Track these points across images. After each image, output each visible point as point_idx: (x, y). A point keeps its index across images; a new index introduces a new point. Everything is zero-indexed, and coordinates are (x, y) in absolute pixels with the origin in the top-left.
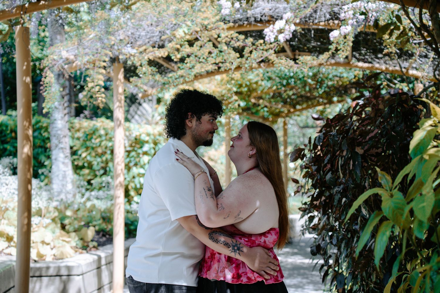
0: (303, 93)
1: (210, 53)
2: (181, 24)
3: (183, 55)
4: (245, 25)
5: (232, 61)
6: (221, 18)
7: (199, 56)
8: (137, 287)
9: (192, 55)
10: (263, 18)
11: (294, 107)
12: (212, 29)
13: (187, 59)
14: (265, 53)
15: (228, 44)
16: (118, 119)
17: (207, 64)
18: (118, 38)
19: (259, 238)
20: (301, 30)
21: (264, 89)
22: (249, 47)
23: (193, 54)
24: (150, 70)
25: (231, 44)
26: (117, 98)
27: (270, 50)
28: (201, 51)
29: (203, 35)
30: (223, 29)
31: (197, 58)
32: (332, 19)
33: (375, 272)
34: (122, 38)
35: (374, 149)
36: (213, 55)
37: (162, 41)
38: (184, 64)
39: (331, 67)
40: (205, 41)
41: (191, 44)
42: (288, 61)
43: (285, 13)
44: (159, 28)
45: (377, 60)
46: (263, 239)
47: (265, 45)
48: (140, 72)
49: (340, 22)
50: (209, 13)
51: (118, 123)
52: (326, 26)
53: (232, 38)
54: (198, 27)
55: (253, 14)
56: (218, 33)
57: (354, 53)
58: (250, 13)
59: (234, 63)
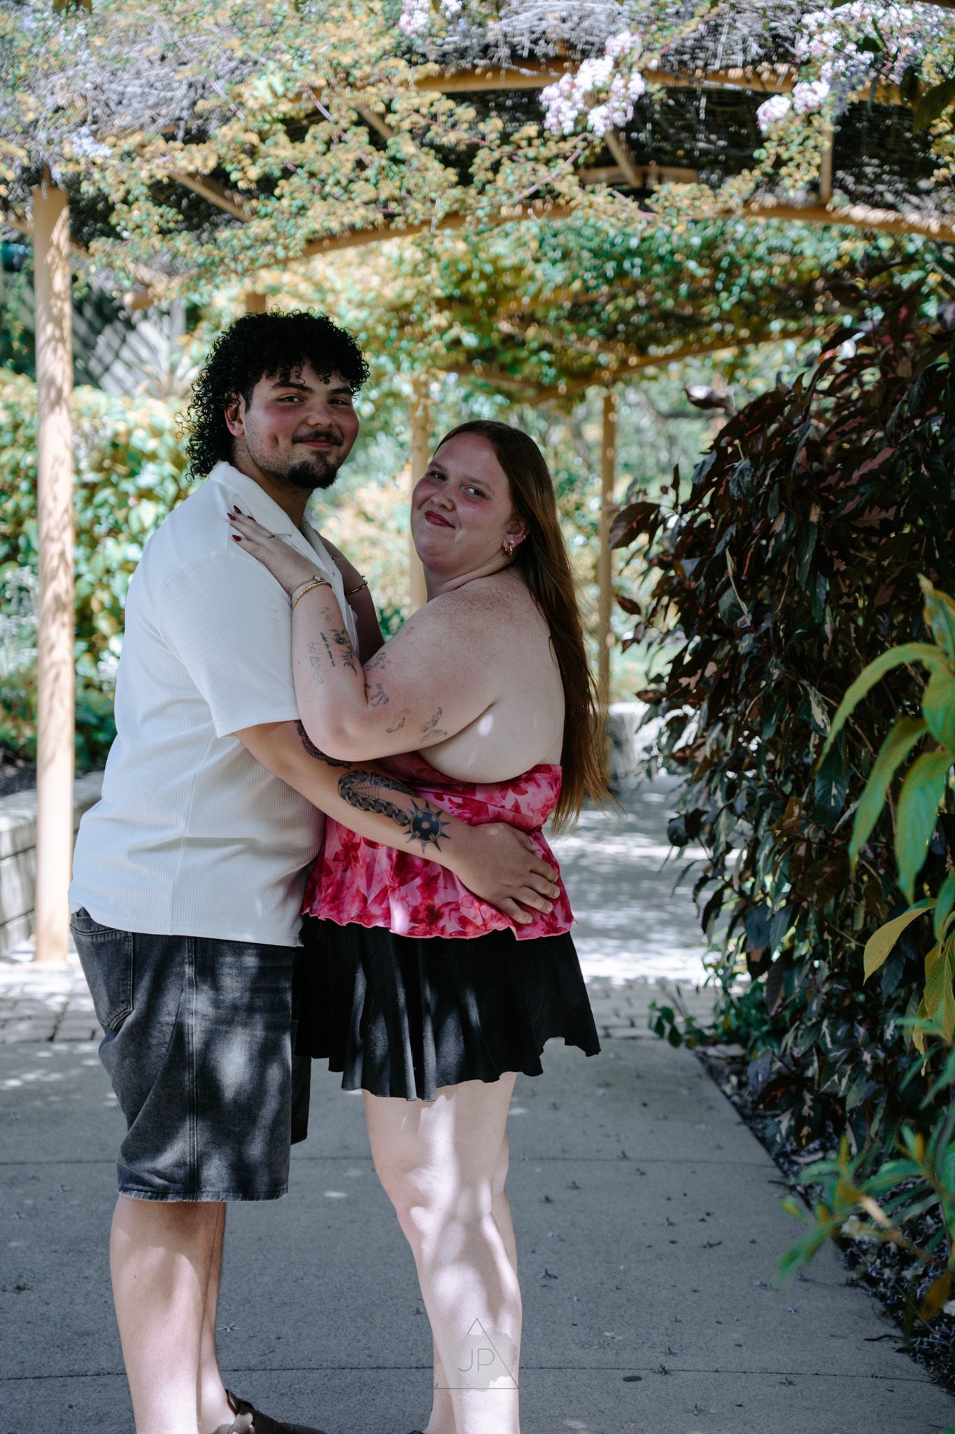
0: (670, 303)
1: (361, 165)
2: (263, 60)
3: (267, 169)
4: (478, 71)
5: (433, 195)
6: (399, 45)
7: (322, 176)
8: (102, 945)
9: (299, 170)
10: (540, 49)
11: (642, 350)
12: (367, 82)
13: (282, 183)
14: (542, 169)
15: (417, 135)
16: (51, 382)
17: (350, 204)
18: (51, 102)
19: (497, 794)
20: (662, 95)
21: (540, 291)
22: (491, 150)
23: (301, 166)
24: (157, 218)
25: (430, 135)
26: (49, 309)
27: (560, 161)
28: (329, 155)
29: (336, 101)
30: (405, 83)
31: (314, 182)
32: (767, 58)
33: (863, 902)
34: (62, 102)
35: (876, 509)
36: (370, 173)
37: (200, 117)
38: (274, 199)
39: (762, 220)
40: (344, 123)
41: (295, 131)
42: (617, 200)
43: (614, 34)
44: (187, 73)
45: (914, 200)
46: (511, 797)
47: (544, 144)
48: (123, 223)
49: (793, 70)
50: (356, 23)
51: (53, 394)
52: (748, 81)
53: (434, 117)
54: (321, 73)
55: (505, 35)
56: (386, 97)
57: (840, 174)
58: (495, 29)
59: (438, 202)
